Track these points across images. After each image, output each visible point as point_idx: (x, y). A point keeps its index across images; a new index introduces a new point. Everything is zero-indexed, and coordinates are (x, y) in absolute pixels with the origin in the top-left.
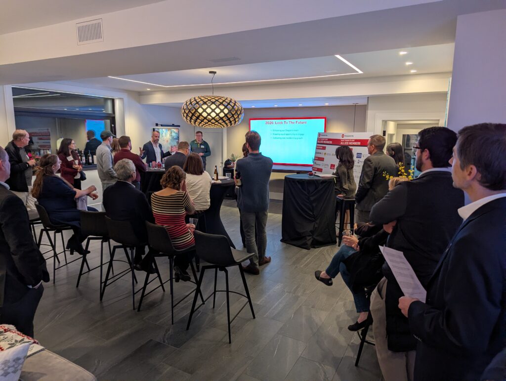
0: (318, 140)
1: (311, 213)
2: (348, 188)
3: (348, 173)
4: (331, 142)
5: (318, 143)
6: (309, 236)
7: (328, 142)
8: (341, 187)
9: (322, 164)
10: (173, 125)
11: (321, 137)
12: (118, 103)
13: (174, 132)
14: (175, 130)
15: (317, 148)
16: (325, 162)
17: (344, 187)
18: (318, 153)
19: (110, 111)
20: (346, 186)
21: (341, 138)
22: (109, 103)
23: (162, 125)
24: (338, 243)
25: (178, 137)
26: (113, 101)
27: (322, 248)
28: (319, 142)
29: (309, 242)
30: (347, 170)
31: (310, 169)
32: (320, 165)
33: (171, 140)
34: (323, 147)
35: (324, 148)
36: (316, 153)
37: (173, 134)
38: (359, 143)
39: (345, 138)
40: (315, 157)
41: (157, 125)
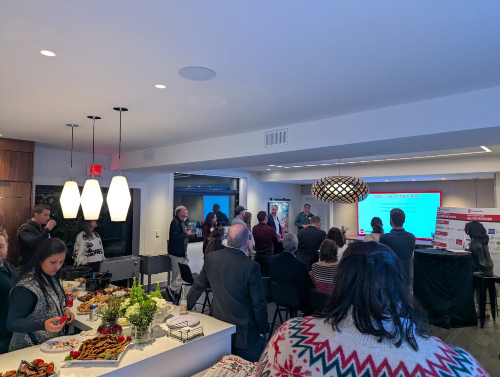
0: (438, 214)
1: (447, 290)
2: (485, 266)
3: (484, 249)
4: (454, 217)
5: (438, 218)
6: (447, 314)
7: (451, 217)
8: (478, 264)
9: (446, 238)
10: (284, 200)
11: (441, 211)
12: (242, 182)
13: (285, 205)
14: (285, 204)
15: (438, 222)
16: (448, 237)
17: (481, 264)
18: (439, 227)
19: (235, 188)
20: (483, 264)
21: (467, 213)
22: (235, 182)
23: (276, 200)
24: (479, 325)
25: (288, 210)
26: (238, 180)
27: (463, 328)
28: (439, 216)
29: (448, 321)
30: (483, 247)
31: (430, 243)
32: (442, 239)
33: (282, 213)
34: (444, 221)
35: (447, 223)
36: (437, 227)
37: (284, 207)
38: (491, 219)
39: (472, 213)
40: (436, 231)
41: (271, 199)
